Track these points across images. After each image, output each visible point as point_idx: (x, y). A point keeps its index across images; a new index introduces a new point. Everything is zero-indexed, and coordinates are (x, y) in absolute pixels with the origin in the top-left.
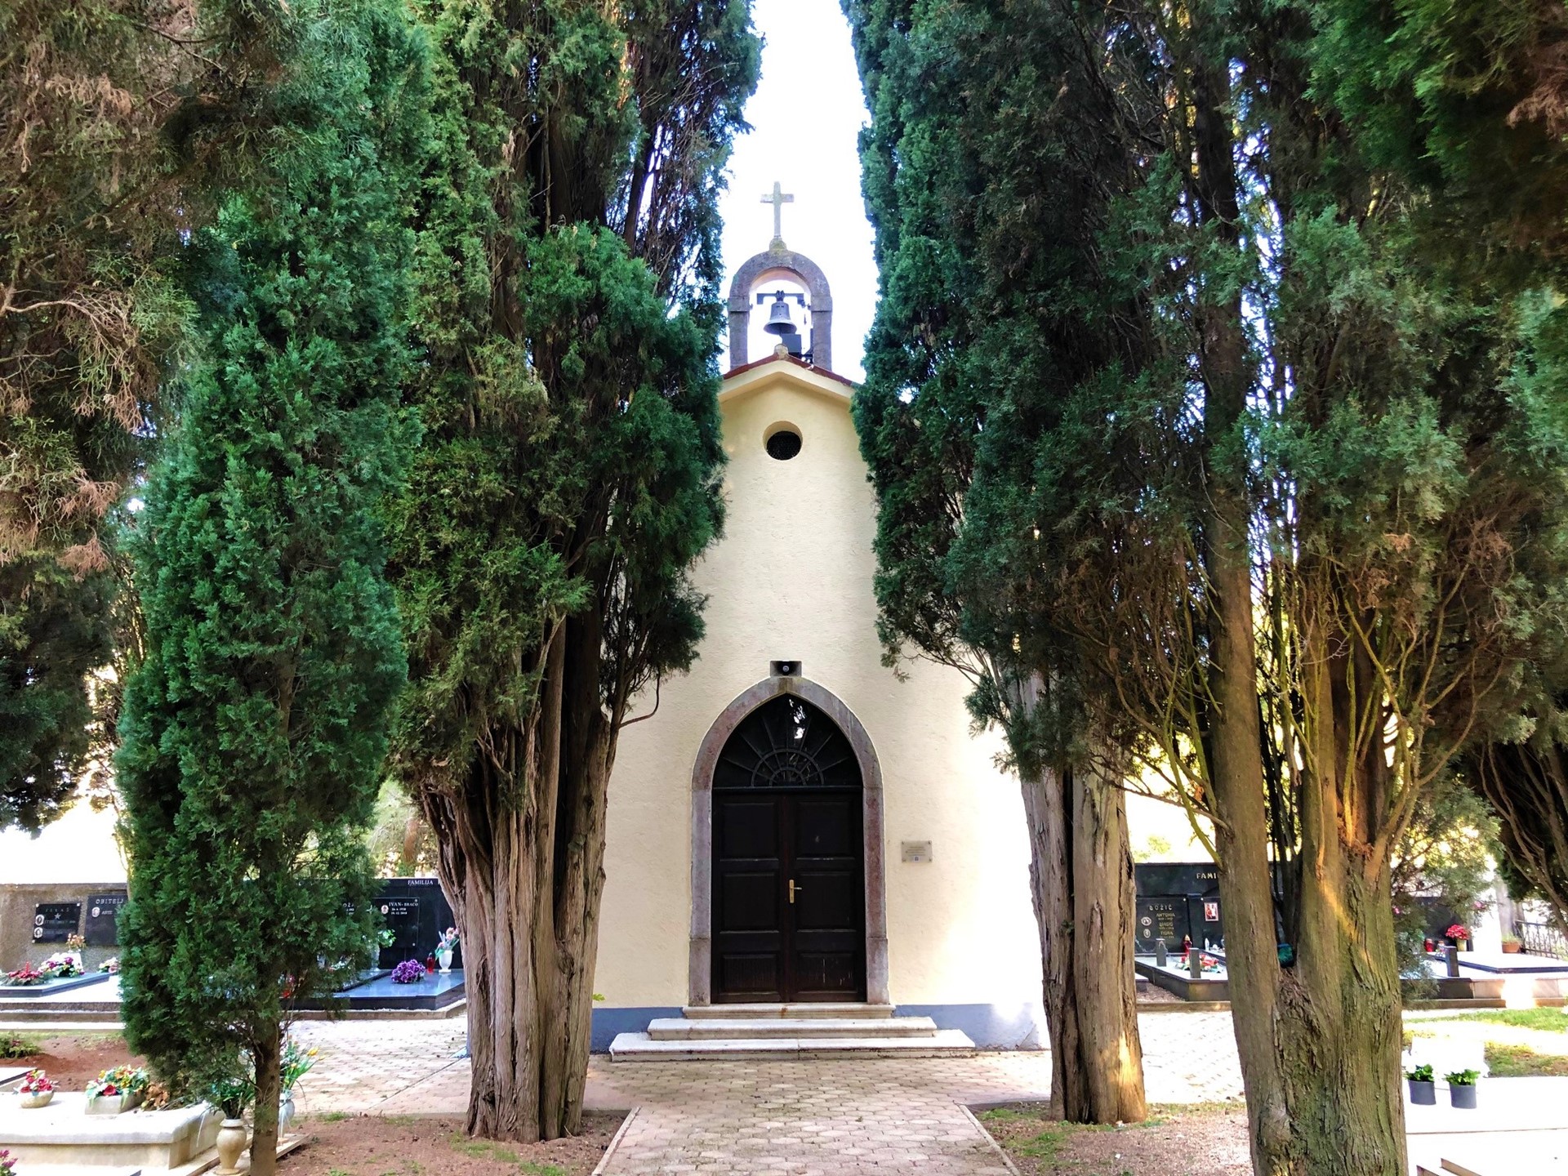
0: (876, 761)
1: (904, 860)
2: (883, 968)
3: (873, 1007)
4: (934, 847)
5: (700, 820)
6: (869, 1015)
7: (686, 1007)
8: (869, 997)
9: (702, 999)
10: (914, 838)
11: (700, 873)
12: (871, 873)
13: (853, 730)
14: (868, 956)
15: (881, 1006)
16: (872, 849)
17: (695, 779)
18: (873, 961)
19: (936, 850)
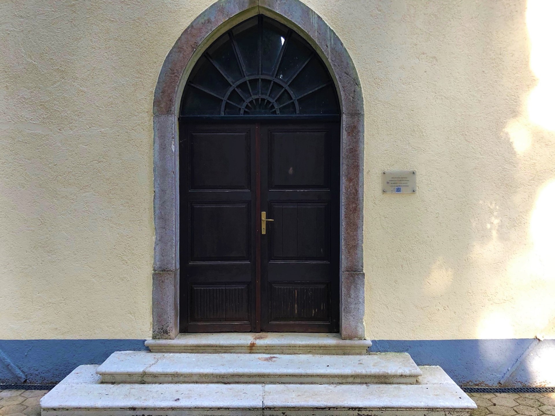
0: (357, 84)
1: (384, 192)
2: (359, 302)
3: (348, 342)
4: (418, 178)
5: (163, 148)
6: (343, 351)
7: (150, 341)
8: (344, 333)
9: (166, 332)
10: (396, 169)
11: (163, 204)
12: (348, 205)
13: (333, 49)
14: (343, 290)
15: (356, 342)
16: (350, 180)
17: (157, 103)
18: (349, 295)
19: (421, 180)
